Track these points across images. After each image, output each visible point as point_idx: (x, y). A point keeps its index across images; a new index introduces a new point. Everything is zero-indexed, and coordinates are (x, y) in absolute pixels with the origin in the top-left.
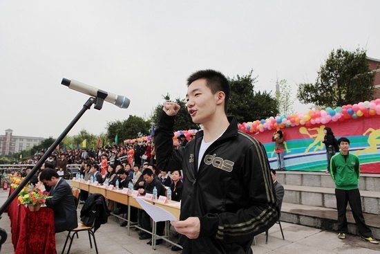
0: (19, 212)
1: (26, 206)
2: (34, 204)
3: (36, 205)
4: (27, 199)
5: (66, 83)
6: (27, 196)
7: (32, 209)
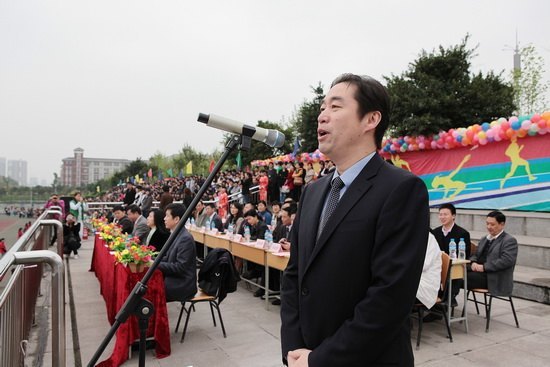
0: (115, 273)
1: (125, 265)
2: (136, 262)
3: (139, 265)
4: (126, 256)
5: (203, 119)
6: (126, 252)
7: (133, 269)
